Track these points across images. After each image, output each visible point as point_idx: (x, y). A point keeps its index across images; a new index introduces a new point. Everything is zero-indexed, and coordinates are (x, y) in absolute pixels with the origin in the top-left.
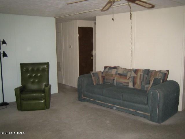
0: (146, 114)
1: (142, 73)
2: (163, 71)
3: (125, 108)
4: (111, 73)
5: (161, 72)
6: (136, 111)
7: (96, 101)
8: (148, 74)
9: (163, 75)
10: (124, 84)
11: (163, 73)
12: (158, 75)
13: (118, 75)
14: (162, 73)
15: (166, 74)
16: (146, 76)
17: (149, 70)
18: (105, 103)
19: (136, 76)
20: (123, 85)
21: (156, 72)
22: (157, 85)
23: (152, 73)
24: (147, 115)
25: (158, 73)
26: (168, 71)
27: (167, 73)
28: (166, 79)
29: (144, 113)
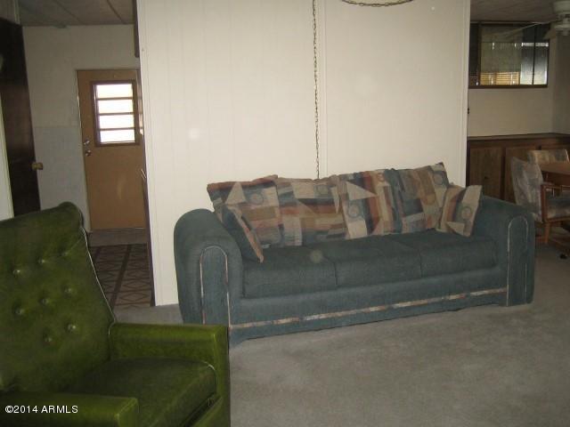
1: (386, 184)
3: (433, 300)
4: (264, 205)
6: (467, 296)
7: (308, 319)
10: (332, 232)
12: (434, 179)
13: (302, 207)
14: (439, 173)
15: (445, 174)
18: (353, 312)
19: (369, 195)
20: (330, 237)
26: (443, 165)
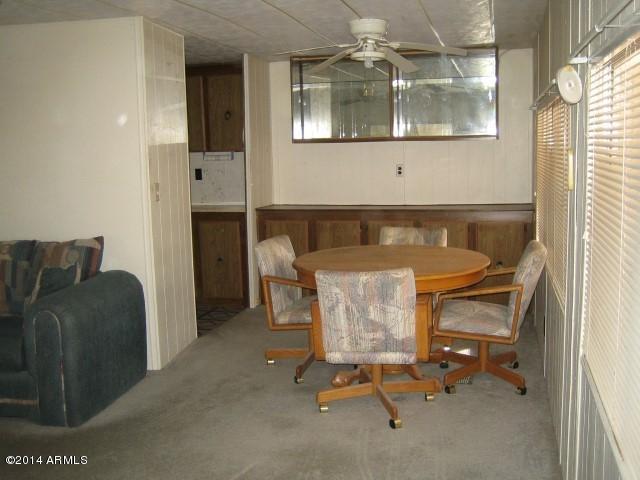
0: (24, 402)
1: (7, 257)
2: (81, 241)
5: (77, 244)
8: (29, 258)
9: (83, 255)
11: (82, 247)
12: (67, 254)
14: (79, 249)
15: (92, 252)
16: (24, 264)
17: (34, 242)
21: (59, 247)
22: (55, 291)
23: (44, 251)
24: (29, 406)
25: (66, 251)
26: (100, 240)
27: (97, 246)
28: (93, 269)
29: (15, 401)
